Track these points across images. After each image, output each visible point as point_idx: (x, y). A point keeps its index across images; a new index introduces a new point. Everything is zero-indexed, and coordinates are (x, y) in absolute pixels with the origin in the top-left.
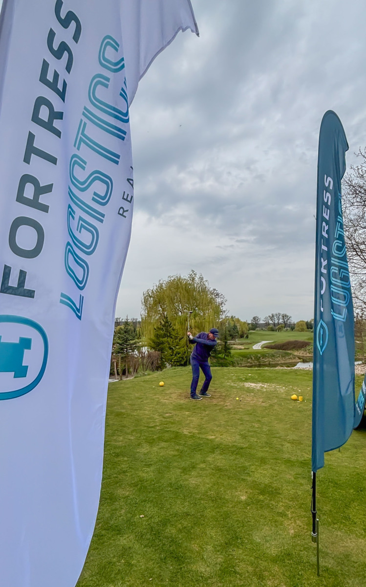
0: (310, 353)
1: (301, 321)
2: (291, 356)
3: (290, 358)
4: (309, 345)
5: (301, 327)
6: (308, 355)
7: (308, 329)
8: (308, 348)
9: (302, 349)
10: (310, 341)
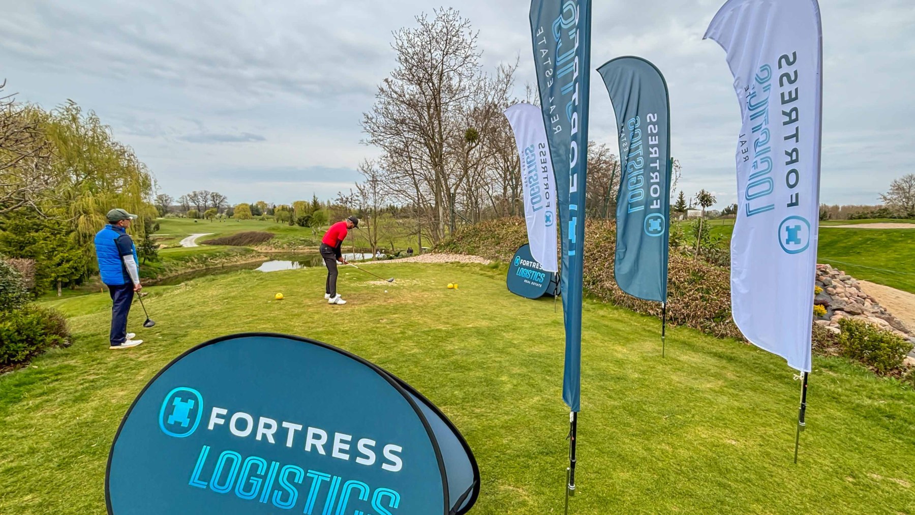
0: (275, 248)
1: (242, 204)
2: (254, 253)
4: (273, 238)
5: (243, 213)
6: (273, 250)
7: (253, 215)
8: (271, 241)
9: (264, 243)
10: (273, 232)
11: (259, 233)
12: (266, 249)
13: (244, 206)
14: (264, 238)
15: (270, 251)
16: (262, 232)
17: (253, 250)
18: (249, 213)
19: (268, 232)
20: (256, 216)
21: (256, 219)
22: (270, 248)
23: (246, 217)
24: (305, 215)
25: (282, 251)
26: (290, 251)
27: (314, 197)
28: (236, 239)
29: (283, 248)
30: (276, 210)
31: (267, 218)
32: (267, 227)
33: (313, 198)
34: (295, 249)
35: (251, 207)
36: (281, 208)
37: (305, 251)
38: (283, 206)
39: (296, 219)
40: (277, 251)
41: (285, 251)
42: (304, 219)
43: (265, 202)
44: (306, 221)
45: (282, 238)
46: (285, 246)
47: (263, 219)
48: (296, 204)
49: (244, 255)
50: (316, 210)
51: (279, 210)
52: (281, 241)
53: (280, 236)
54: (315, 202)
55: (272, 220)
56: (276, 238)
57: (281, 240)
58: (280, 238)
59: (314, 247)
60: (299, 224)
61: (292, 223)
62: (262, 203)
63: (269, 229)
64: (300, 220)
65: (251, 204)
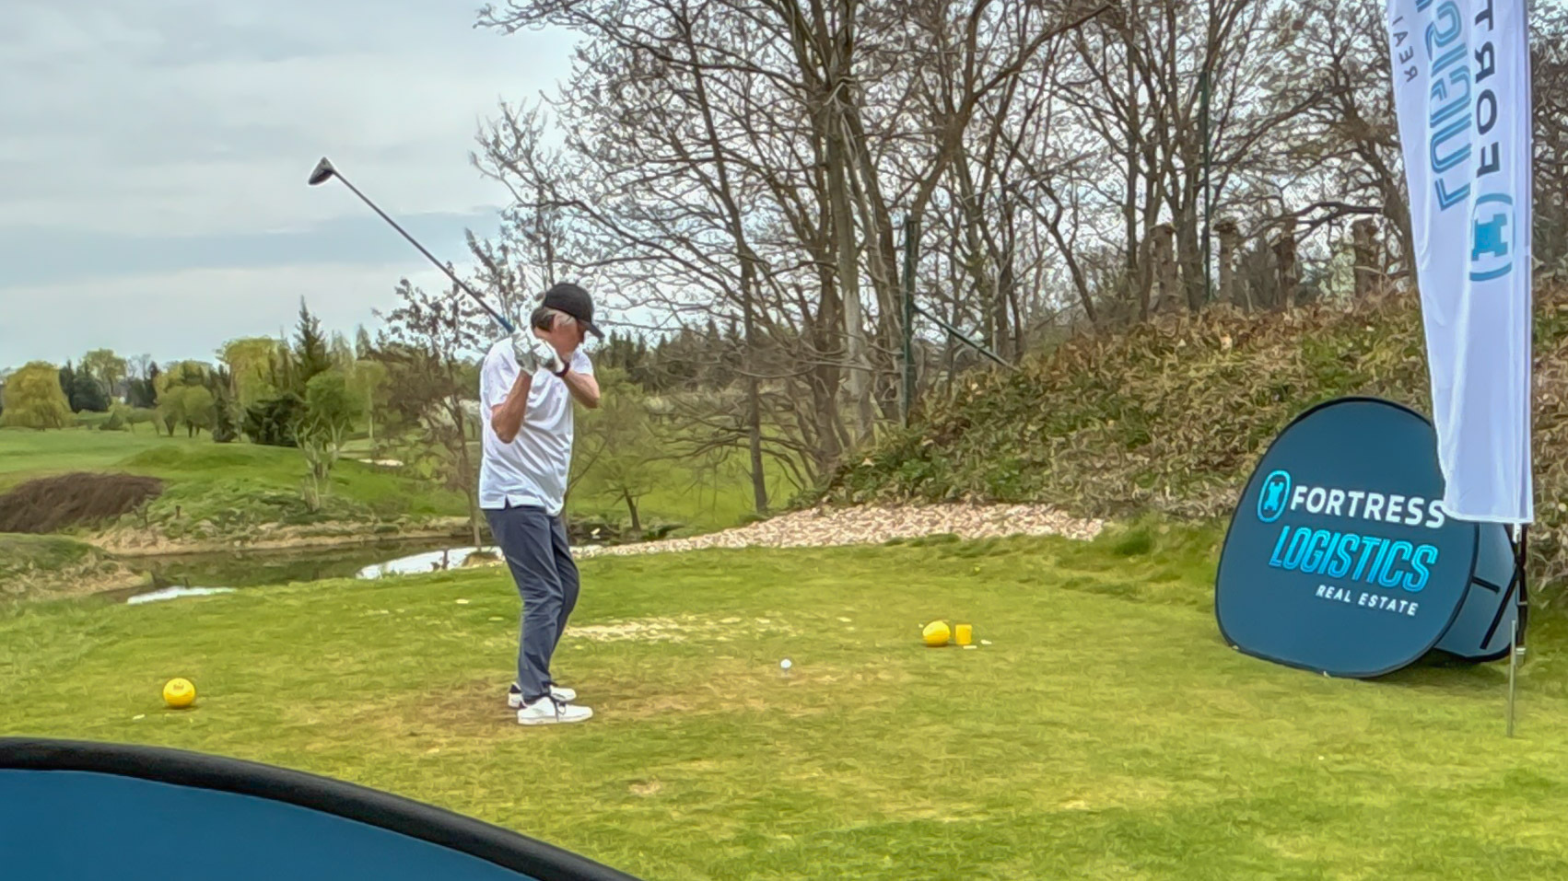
0: (171, 538)
1: (33, 367)
2: (91, 561)
3: (87, 573)
4: (157, 494)
5: (38, 401)
6: (164, 545)
7: (76, 409)
8: (153, 508)
9: (124, 517)
10: (155, 472)
11: (103, 479)
12: (135, 542)
13: (37, 376)
14: (124, 500)
15: (151, 550)
16: (112, 472)
17: (85, 549)
18: (60, 401)
19: (135, 472)
20: (85, 415)
21: (89, 424)
22: (148, 536)
23: (47, 419)
24: (272, 394)
25: (195, 548)
26: (222, 547)
27: (305, 315)
28: (21, 505)
29: (201, 536)
30: (160, 385)
31: (131, 420)
32: (132, 454)
33: (299, 320)
34: (245, 539)
35: (66, 375)
36: (178, 374)
37: (284, 544)
38: (185, 366)
39: (238, 416)
40: (175, 548)
41: (207, 547)
42: (270, 411)
43: (117, 355)
44: (281, 419)
45: (195, 494)
46: (206, 525)
47: (112, 425)
48: (234, 352)
49: (54, 568)
50: (316, 371)
51: (171, 384)
52: (189, 507)
53: (182, 486)
54: (310, 340)
55: (148, 425)
56: (170, 496)
57: (191, 504)
58: (183, 495)
59: (318, 526)
60: (251, 433)
61: (225, 431)
62: (102, 357)
63: (141, 461)
64: (253, 416)
65: (61, 364)
